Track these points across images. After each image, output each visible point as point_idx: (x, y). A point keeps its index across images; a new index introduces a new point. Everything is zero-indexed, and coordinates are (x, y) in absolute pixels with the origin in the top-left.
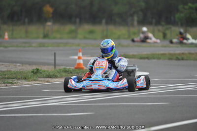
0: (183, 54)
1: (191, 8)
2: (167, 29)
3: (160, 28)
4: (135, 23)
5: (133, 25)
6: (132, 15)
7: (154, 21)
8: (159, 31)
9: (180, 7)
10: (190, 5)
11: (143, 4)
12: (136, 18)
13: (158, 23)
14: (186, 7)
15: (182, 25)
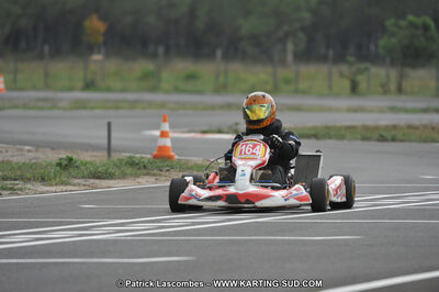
0: (394, 127)
1: (413, 25)
2: (361, 72)
3: (344, 68)
4: (290, 57)
5: (283, 62)
6: (283, 40)
7: (331, 53)
8: (342, 75)
9: (390, 23)
10: (411, 18)
11: (307, 16)
12: (290, 47)
13: (340, 59)
14: (402, 23)
15: (393, 64)
